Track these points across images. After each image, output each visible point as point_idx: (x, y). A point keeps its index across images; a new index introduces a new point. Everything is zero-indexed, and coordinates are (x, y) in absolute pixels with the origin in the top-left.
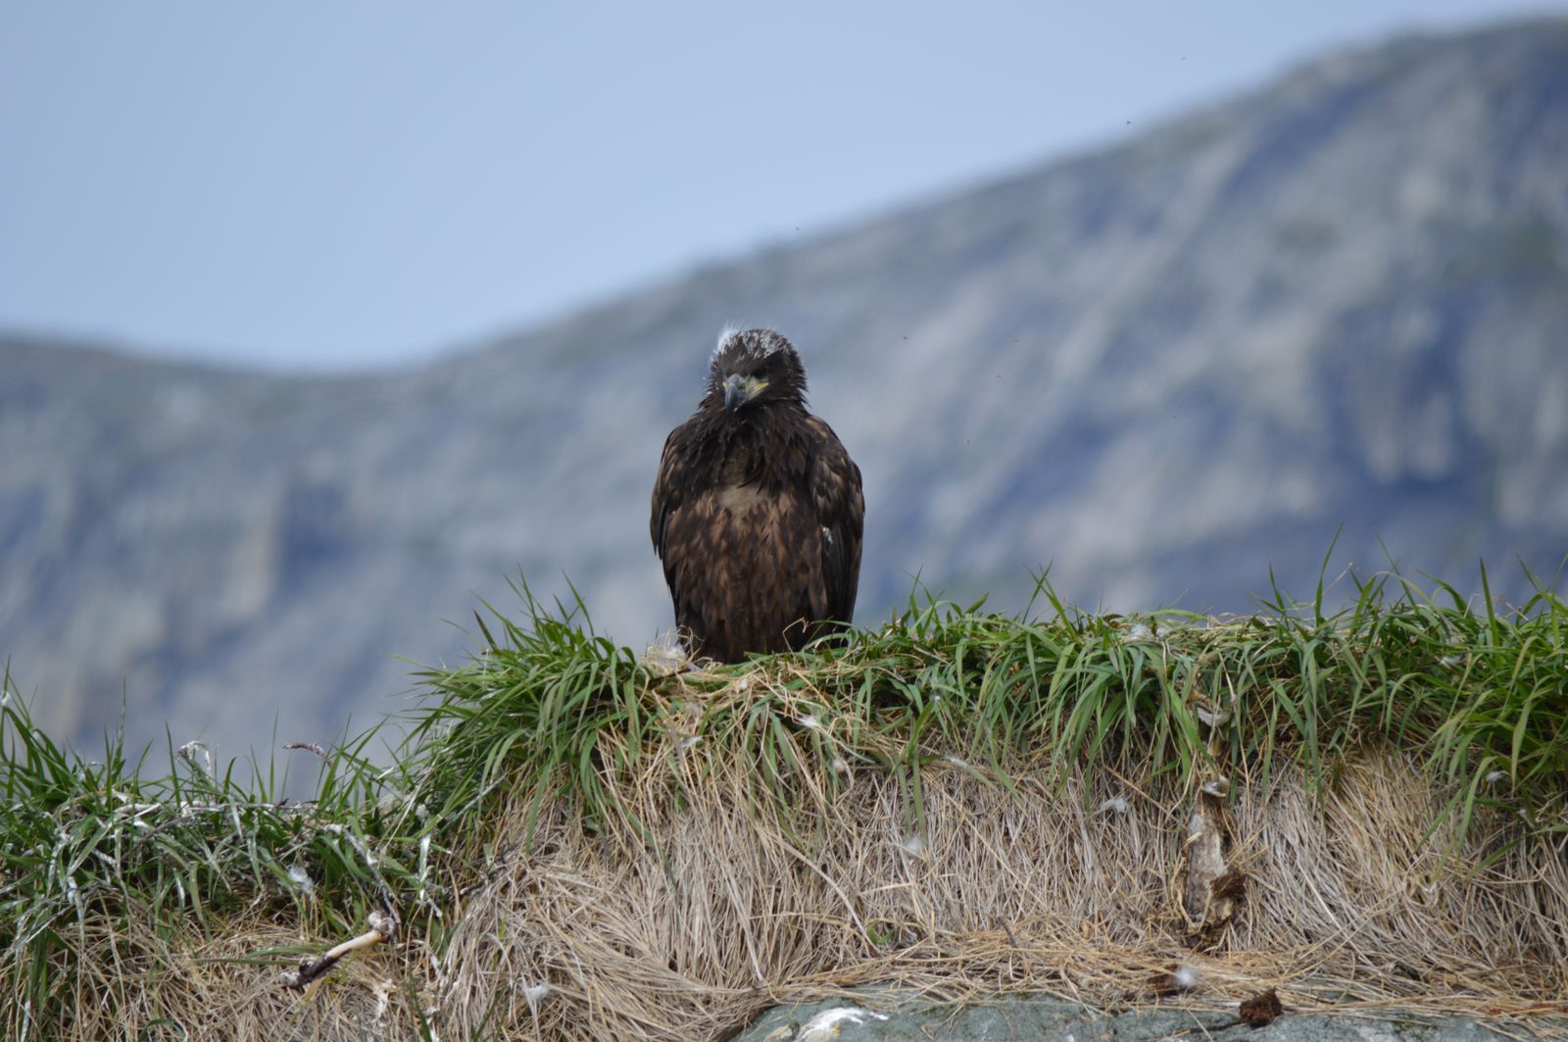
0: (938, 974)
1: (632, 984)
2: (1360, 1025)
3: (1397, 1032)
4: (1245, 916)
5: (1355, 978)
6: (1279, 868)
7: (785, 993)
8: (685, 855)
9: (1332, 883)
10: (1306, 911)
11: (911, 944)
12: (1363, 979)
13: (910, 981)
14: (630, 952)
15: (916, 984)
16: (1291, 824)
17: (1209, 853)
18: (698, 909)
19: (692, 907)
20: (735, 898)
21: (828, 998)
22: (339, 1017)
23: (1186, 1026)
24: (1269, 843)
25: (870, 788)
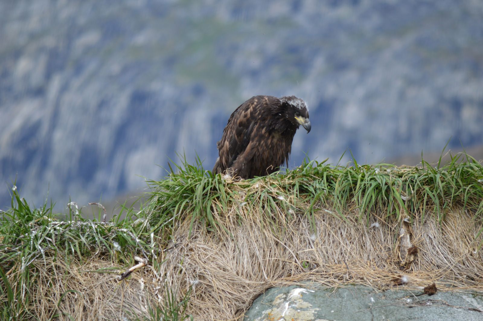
0: (325, 278)
1: (226, 280)
2: (462, 295)
3: (474, 297)
4: (417, 260)
5: (455, 280)
6: (427, 245)
7: (276, 283)
8: (241, 240)
9: (445, 250)
10: (437, 259)
11: (315, 268)
12: (457, 280)
13: (316, 280)
14: (224, 270)
15: (318, 281)
16: (431, 231)
17: (406, 240)
18: (246, 257)
19: (244, 256)
20: (258, 253)
21: (291, 285)
22: (129, 290)
23: (408, 295)
24: (424, 237)
25: (298, 219)
